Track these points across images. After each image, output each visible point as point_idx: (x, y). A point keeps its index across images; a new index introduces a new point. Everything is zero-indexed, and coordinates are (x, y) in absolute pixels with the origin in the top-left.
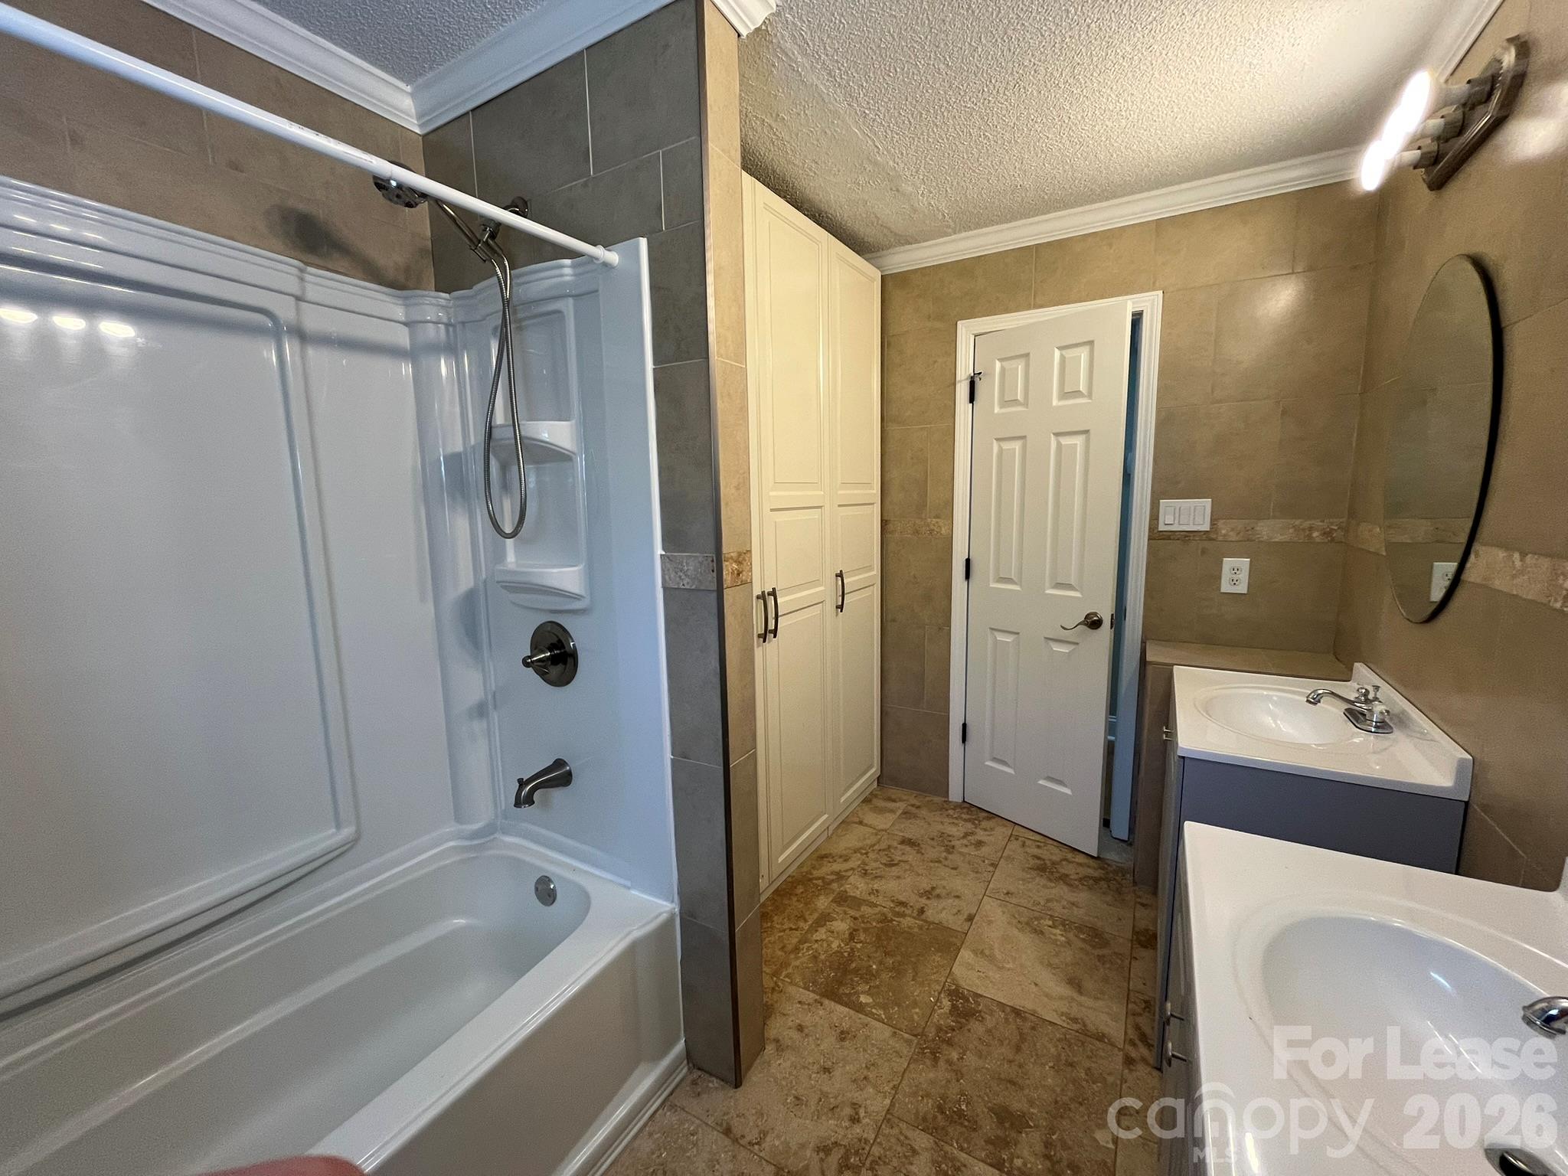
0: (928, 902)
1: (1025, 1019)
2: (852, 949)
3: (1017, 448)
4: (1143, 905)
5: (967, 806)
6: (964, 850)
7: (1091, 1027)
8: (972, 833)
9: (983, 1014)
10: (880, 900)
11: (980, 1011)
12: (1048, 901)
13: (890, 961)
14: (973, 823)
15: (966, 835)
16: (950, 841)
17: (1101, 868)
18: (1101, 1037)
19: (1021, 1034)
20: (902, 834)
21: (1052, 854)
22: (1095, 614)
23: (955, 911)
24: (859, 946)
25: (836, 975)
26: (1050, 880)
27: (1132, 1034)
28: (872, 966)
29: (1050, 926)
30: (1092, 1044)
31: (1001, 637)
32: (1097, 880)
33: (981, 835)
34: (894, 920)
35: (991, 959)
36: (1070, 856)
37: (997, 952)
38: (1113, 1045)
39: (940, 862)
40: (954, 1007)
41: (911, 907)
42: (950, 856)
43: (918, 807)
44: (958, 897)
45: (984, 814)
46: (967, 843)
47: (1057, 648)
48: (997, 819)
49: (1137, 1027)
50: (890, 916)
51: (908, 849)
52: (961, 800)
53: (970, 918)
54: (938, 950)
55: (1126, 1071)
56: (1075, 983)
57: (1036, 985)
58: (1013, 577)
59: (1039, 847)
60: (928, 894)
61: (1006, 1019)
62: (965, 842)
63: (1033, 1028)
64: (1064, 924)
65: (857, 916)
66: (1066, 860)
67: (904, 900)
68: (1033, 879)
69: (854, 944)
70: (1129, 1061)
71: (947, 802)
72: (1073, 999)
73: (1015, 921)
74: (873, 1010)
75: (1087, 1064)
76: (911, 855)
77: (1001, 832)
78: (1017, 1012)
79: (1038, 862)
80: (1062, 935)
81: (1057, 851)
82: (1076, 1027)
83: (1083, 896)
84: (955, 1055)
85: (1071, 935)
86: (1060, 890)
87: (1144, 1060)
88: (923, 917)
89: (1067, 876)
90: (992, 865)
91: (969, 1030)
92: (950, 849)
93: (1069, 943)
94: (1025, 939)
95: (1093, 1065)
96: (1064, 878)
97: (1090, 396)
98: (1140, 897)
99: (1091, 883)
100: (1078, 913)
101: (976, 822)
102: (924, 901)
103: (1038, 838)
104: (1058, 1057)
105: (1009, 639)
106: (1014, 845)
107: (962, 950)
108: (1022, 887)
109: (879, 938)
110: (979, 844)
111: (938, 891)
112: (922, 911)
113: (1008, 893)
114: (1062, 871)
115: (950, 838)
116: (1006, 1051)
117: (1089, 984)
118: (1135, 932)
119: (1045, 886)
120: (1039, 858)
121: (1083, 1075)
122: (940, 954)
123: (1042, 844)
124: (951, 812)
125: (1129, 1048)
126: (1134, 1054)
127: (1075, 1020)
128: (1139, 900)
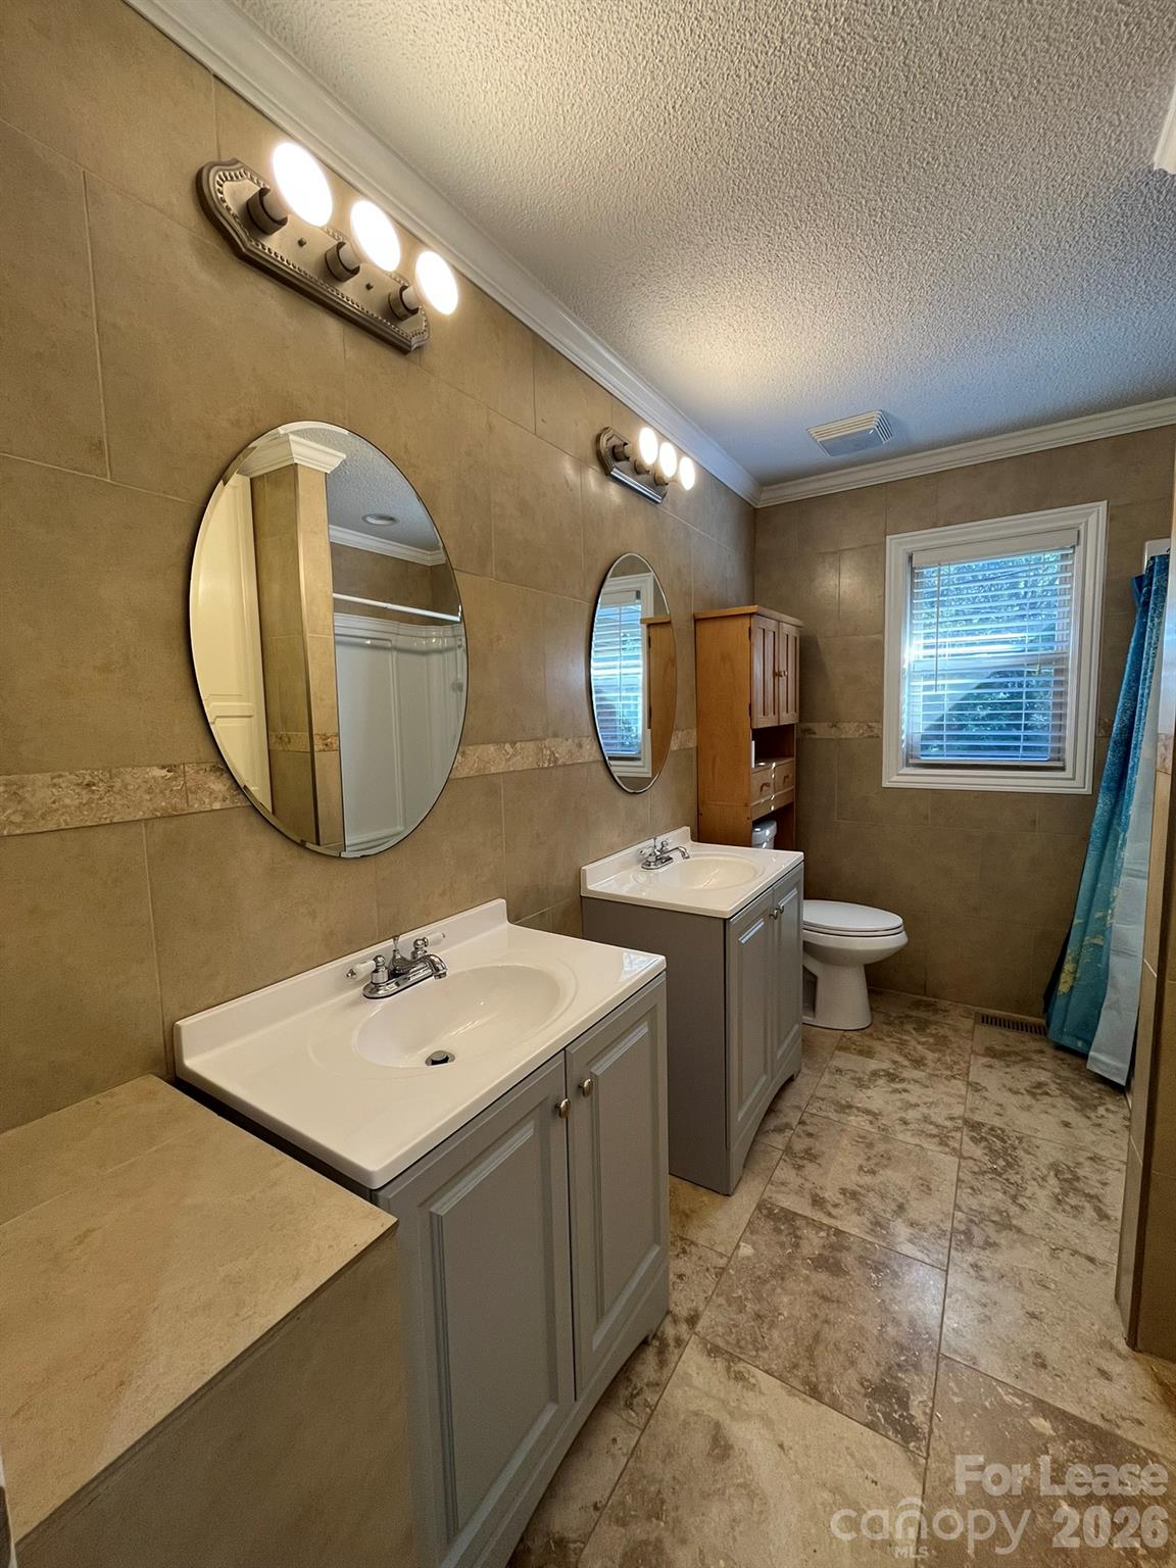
1: (806, 1381)
7: (720, 1364)
9: (863, 1391)
11: (865, 1395)
18: (714, 1351)
19: (811, 1358)
27: (673, 1354)
30: (728, 1343)
38: (704, 1341)
40: (905, 1405)
49: (662, 1363)
55: (701, 1309)
56: (721, 1448)
57: (781, 1446)
61: (829, 1381)
63: (796, 1366)
70: (692, 1320)
72: (731, 1414)
74: (1020, 1403)
75: (742, 1318)
78: (814, 1393)
82: (740, 1366)
84: (891, 1330)
87: (675, 1321)
91: (878, 1364)
95: (735, 1316)
104: (772, 1325)
116: (829, 1334)
117: (699, 1442)
121: (749, 1305)
125: (685, 1336)
126: (684, 1327)
127: (739, 1377)
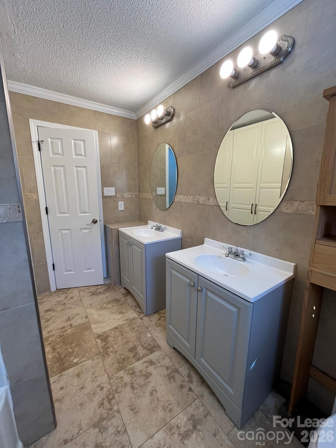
0: (71, 322)
1: (118, 328)
2: (57, 352)
3: (62, 169)
4: (119, 289)
5: (58, 290)
6: (69, 302)
7: (131, 318)
8: (67, 296)
9: (109, 335)
10: (54, 332)
11: (108, 335)
12: (101, 300)
13: (73, 345)
14: (66, 294)
15: (66, 298)
16: (62, 302)
17: (106, 286)
18: (134, 319)
19: (120, 331)
20: (43, 310)
21: (93, 289)
22: (95, 219)
23: (81, 318)
24: (59, 350)
25: (59, 364)
26: (98, 295)
27: (138, 314)
28: (69, 351)
29: (106, 305)
30: (133, 321)
31: (64, 232)
32: (107, 289)
33: (71, 295)
34: (65, 334)
35: (100, 322)
36: (97, 287)
37: (100, 319)
38: (137, 318)
39: (64, 309)
40: (101, 340)
41: (66, 327)
42: (66, 306)
43: (42, 299)
44: (78, 314)
45: (67, 289)
46: (68, 300)
47: (84, 231)
48: (71, 289)
49: (138, 312)
50: (62, 334)
51: (49, 313)
52: (56, 289)
53: (87, 317)
54: (85, 331)
55: (142, 321)
56: (121, 313)
57: (114, 319)
58: (66, 212)
59: (88, 290)
60: (69, 319)
61: (115, 332)
62: (67, 300)
63: (122, 328)
64: (109, 303)
65: (50, 342)
66: (97, 289)
67: (62, 327)
68: (94, 297)
69: (57, 350)
70: (141, 319)
71: (51, 292)
72: (123, 316)
73: (98, 310)
74: (81, 360)
75: (136, 326)
76: (52, 314)
77: (76, 292)
78: (116, 328)
79: (91, 293)
80: (110, 305)
81: (93, 288)
82: (128, 321)
83: (107, 294)
84: (111, 349)
85: (112, 304)
86: (102, 296)
87: (143, 316)
88: (73, 326)
89: (100, 292)
90: (80, 301)
91: (109, 341)
92: (64, 304)
93: (113, 306)
94: (104, 312)
95: (137, 325)
96: (100, 293)
97: (85, 156)
98: (118, 287)
99: (107, 290)
100: (110, 298)
101: (66, 293)
102: (69, 323)
103: (86, 287)
104: (130, 329)
105: (67, 232)
106: (82, 293)
107: (91, 326)
108: (93, 301)
109: (64, 342)
110: (72, 298)
111: (71, 317)
112: (71, 325)
113: (90, 305)
114: (99, 292)
115: (62, 301)
116: (121, 338)
117: (124, 311)
118: (123, 295)
119: (97, 297)
120: (90, 292)
121: (137, 328)
122: (86, 331)
123: (88, 289)
124: (55, 294)
125: (139, 316)
126: (141, 317)
127: (127, 320)
128: (118, 288)
